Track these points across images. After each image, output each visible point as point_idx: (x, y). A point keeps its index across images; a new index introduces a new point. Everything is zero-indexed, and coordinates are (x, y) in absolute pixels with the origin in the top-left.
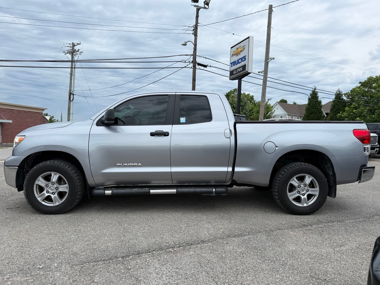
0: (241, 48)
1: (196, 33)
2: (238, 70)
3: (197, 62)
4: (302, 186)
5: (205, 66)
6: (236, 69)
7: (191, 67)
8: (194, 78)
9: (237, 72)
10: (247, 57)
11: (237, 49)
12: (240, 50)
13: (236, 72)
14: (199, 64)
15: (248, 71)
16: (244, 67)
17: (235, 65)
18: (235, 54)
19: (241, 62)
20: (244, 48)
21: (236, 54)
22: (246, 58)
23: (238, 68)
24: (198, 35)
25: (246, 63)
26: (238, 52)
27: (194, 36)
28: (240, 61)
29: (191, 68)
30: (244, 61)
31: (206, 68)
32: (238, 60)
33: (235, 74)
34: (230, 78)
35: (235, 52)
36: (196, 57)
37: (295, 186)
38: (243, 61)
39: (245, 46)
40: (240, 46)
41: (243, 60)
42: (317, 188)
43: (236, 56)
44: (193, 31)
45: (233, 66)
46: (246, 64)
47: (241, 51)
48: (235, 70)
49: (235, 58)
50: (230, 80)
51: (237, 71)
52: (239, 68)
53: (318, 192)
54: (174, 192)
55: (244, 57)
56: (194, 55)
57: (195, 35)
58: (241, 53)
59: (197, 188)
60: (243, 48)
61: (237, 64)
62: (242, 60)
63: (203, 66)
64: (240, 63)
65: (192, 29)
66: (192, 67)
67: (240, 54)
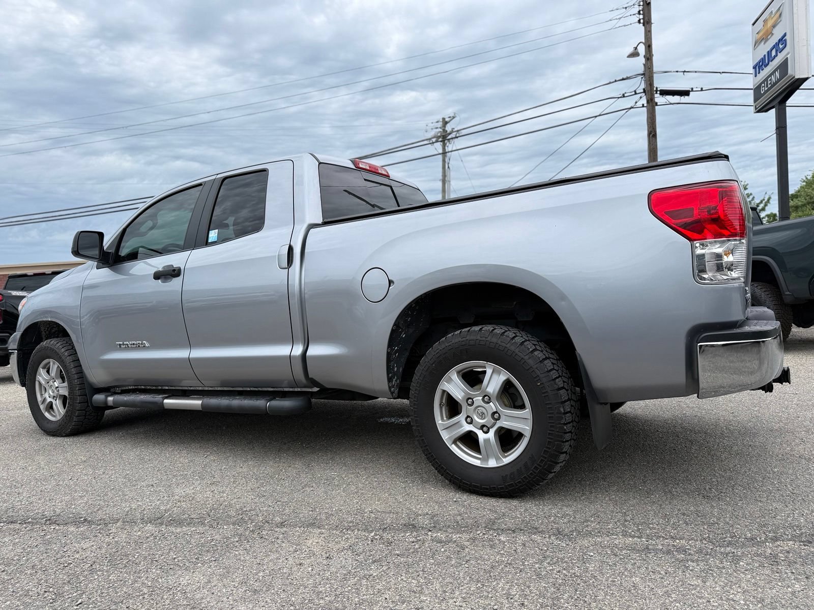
0: (772, 16)
1: (646, 18)
2: (771, 80)
3: (659, 89)
4: (478, 400)
5: (686, 93)
6: (766, 80)
7: (643, 105)
8: (651, 129)
9: (769, 86)
10: (788, 38)
11: (765, 21)
12: (770, 23)
13: (767, 86)
14: (664, 93)
15: (794, 77)
16: (784, 68)
18: (761, 37)
19: (776, 55)
20: (780, 15)
21: (763, 39)
22: (785, 40)
23: (770, 76)
24: (652, 21)
25: (788, 53)
26: (767, 31)
27: (644, 25)
28: (774, 53)
30: (783, 52)
31: (686, 97)
32: (769, 53)
33: (766, 92)
34: (756, 109)
35: (761, 34)
36: (653, 77)
37: (458, 401)
38: (780, 52)
39: (781, 9)
40: (772, 12)
41: (781, 46)
42: (527, 410)
43: (763, 43)
44: (638, 16)
45: (759, 73)
46: (788, 56)
47: (774, 26)
48: (763, 82)
49: (764, 49)
50: (758, 112)
51: (770, 84)
52: (774, 72)
53: (530, 422)
54: (197, 405)
55: (782, 41)
56: (648, 73)
58: (775, 31)
59: (245, 399)
61: (768, 64)
62: (777, 49)
63: (678, 95)
64: (774, 58)
65: (636, 9)
66: (645, 105)
67: (773, 34)
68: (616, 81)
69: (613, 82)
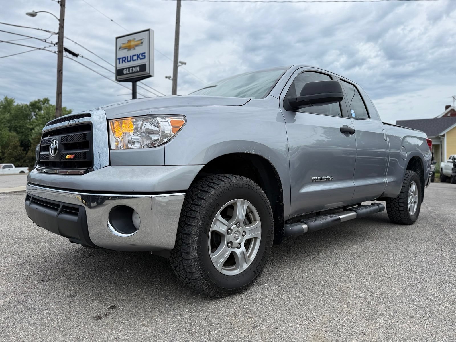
0: (135, 41)
2: (132, 69)
5: (75, 55)
6: (129, 68)
8: (61, 68)
10: (147, 55)
12: (133, 43)
13: (129, 71)
14: (67, 50)
15: (149, 74)
16: (143, 67)
17: (125, 62)
18: (124, 47)
19: (138, 60)
20: (142, 43)
21: (127, 48)
22: (145, 56)
23: (134, 67)
25: (146, 62)
26: (130, 46)
29: (55, 52)
30: (142, 60)
31: (76, 57)
32: (130, 56)
33: (127, 74)
34: (116, 79)
35: (125, 45)
36: (63, 38)
39: (142, 40)
40: (135, 39)
41: (141, 56)
43: (126, 50)
45: (122, 63)
47: (137, 46)
48: (126, 68)
51: (131, 71)
53: (417, 199)
55: (142, 54)
57: (62, 5)
58: (136, 48)
60: (140, 42)
61: (130, 61)
62: (138, 56)
63: (72, 55)
64: (135, 60)
66: (57, 52)
67: (135, 49)
68: (42, 30)
69: (40, 30)
